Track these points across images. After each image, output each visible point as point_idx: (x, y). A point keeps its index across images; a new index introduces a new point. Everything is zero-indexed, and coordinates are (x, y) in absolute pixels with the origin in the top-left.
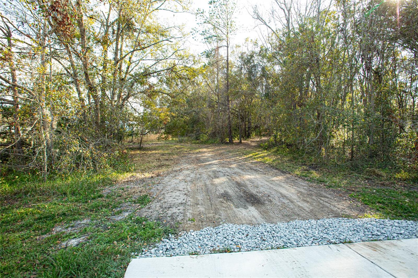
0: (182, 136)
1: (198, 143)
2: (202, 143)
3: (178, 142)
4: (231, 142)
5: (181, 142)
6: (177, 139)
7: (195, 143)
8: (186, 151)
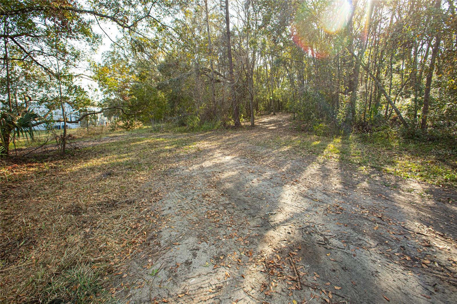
0: (158, 122)
1: (185, 131)
2: (193, 129)
3: (151, 131)
4: (237, 126)
5: (156, 130)
6: (149, 127)
7: (181, 132)
8: (170, 151)
